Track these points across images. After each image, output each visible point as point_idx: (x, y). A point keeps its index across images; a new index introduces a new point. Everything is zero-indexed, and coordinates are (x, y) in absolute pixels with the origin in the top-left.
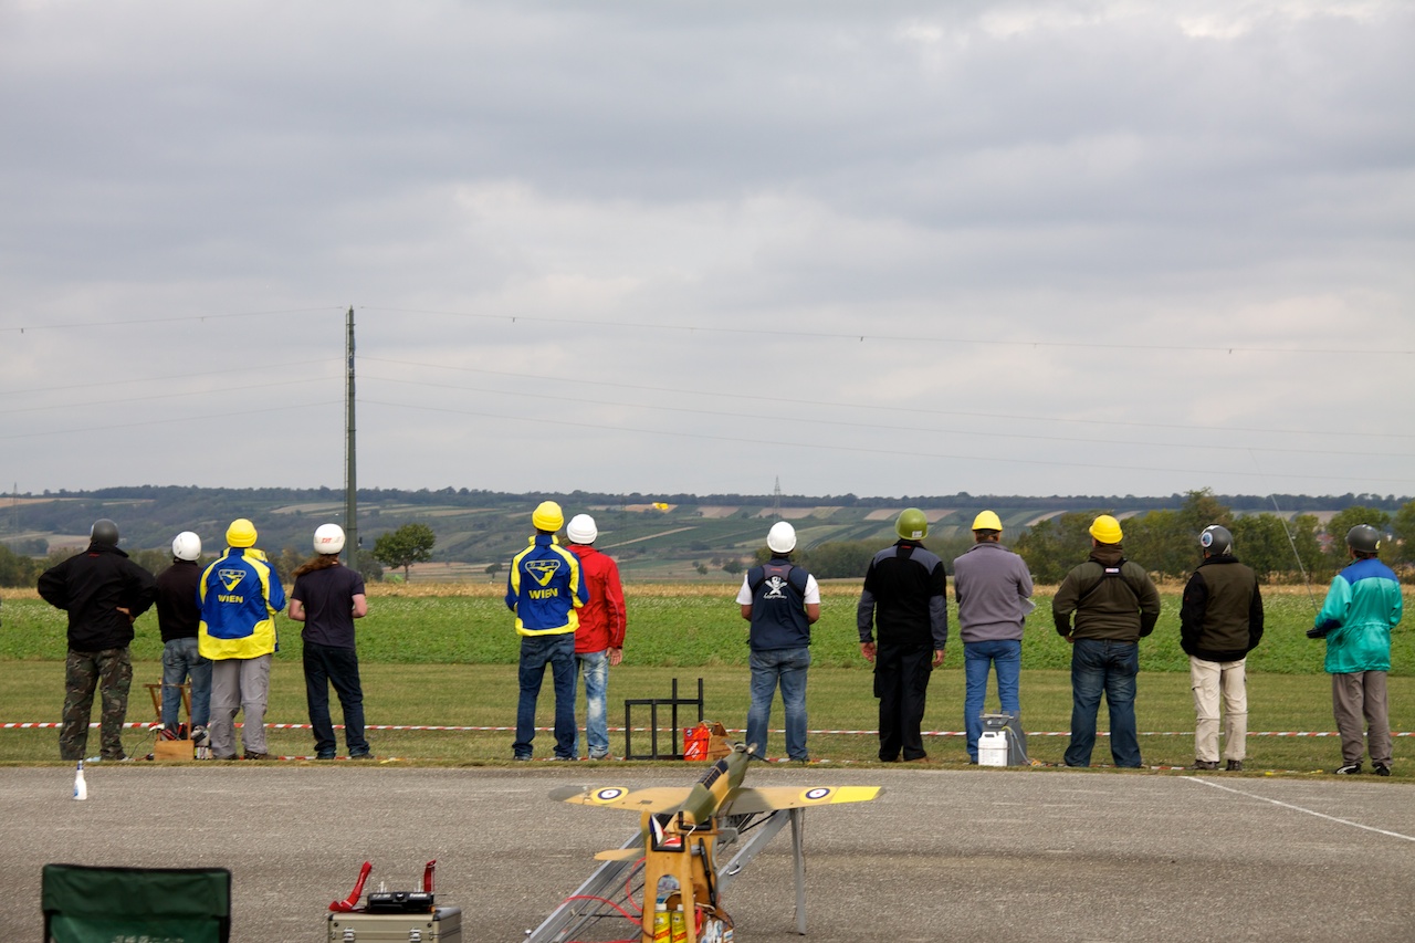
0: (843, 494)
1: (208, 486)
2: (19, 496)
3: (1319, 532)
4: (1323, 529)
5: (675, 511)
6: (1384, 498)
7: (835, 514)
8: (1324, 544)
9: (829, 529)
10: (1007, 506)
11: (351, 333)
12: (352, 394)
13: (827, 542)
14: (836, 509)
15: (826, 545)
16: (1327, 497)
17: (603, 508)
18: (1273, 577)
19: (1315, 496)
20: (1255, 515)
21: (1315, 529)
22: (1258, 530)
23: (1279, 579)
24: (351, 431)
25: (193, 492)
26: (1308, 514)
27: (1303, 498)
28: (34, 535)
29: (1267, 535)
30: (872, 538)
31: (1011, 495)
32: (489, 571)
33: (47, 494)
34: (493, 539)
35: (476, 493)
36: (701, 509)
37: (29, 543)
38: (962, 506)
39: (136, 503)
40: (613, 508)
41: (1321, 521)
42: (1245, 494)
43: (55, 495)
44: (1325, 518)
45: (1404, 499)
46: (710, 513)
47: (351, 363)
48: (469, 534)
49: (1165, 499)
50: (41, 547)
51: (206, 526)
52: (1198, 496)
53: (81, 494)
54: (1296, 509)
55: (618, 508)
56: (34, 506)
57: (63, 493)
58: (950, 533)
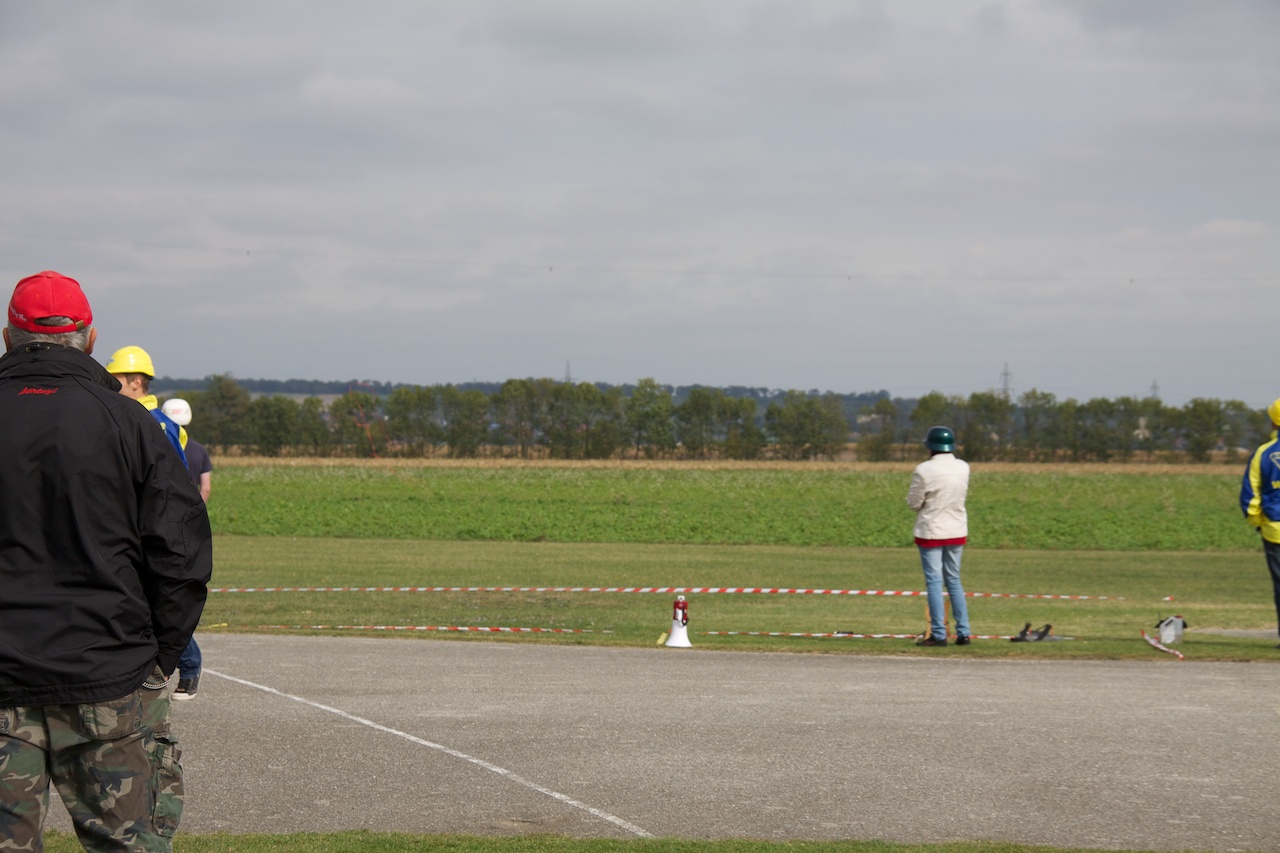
3: (324, 413)
4: (326, 410)
8: (329, 422)
16: (336, 382)
18: (285, 449)
19: (326, 381)
20: (271, 397)
21: (321, 409)
22: (272, 410)
23: (289, 452)
26: (316, 397)
27: (316, 383)
29: (281, 414)
41: (324, 404)
42: (266, 378)
44: (328, 401)
45: (399, 386)
49: (198, 381)
52: (219, 380)
54: (310, 392)
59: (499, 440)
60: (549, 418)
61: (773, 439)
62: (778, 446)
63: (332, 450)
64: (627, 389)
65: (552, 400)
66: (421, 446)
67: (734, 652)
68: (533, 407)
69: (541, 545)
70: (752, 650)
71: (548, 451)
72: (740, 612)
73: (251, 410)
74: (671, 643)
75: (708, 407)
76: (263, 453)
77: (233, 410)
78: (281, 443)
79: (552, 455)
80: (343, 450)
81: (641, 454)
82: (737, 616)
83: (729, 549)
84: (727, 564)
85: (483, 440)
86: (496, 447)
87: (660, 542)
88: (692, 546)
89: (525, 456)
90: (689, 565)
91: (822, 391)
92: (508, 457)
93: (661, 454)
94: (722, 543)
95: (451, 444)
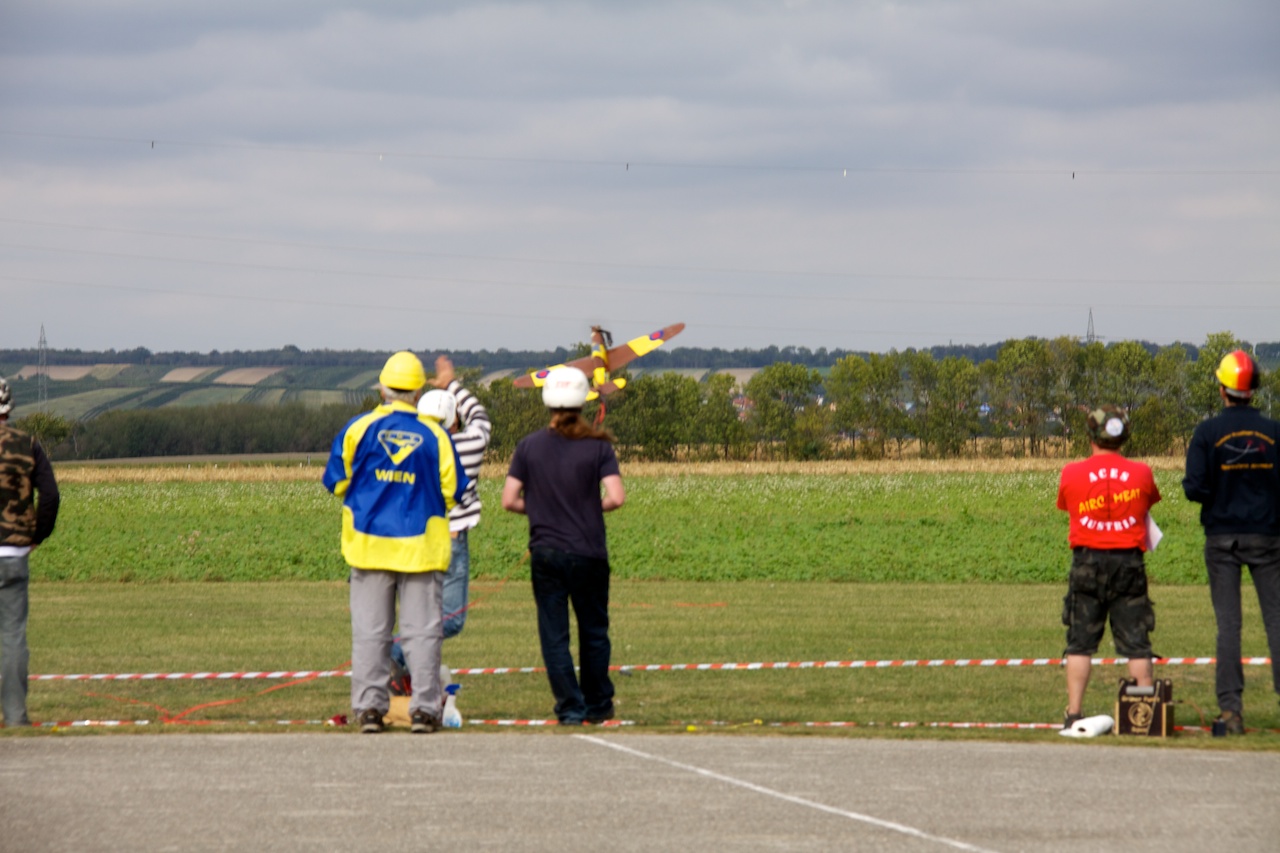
3: (737, 395)
4: (741, 391)
6: (813, 352)
7: (121, 373)
8: (744, 410)
9: (113, 393)
10: (346, 364)
13: (110, 410)
14: (122, 367)
15: (109, 415)
16: (745, 351)
18: (681, 451)
21: (732, 390)
22: (662, 394)
23: (688, 454)
26: (723, 373)
27: (716, 352)
29: (672, 398)
30: (171, 405)
38: (290, 362)
41: (739, 382)
44: (743, 377)
54: (708, 365)
58: (274, 398)
59: (994, 429)
63: (750, 449)
65: (1075, 368)
66: (881, 442)
68: (1047, 380)
71: (1069, 445)
76: (650, 456)
78: (677, 441)
80: (765, 450)
85: (975, 434)
86: (992, 441)
89: (1035, 452)
92: (1017, 454)
95: (925, 439)
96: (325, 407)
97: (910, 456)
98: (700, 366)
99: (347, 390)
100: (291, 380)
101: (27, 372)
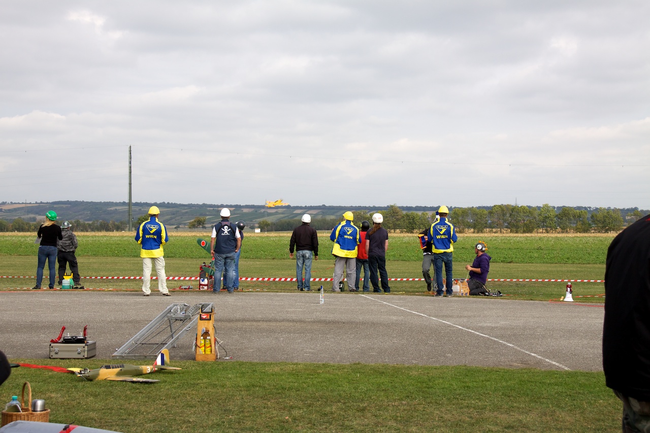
0: (287, 205)
1: (87, 201)
2: (28, 203)
3: (428, 217)
5: (234, 210)
7: (284, 211)
9: (282, 216)
10: (337, 209)
11: (130, 153)
12: (130, 173)
13: (281, 220)
14: (284, 209)
17: (212, 209)
19: (429, 206)
20: (410, 213)
22: (410, 217)
24: (130, 184)
25: (82, 203)
28: (32, 216)
29: (413, 218)
30: (295, 218)
31: (338, 205)
32: (176, 228)
33: (36, 203)
34: (177, 218)
35: (172, 204)
36: (242, 209)
37: (30, 218)
38: (323, 209)
39: (64, 206)
40: (215, 209)
42: (408, 206)
43: (39, 203)
45: (455, 208)
46: (245, 210)
47: (130, 163)
48: (170, 216)
49: (385, 207)
50: (34, 219)
51: (87, 213)
52: (392, 206)
53: (47, 203)
54: (423, 210)
55: (216, 209)
56: (33, 206)
57: (41, 203)
58: (319, 217)
59: (491, 227)
60: (510, 218)
61: (594, 225)
62: (596, 228)
64: (539, 208)
65: (511, 212)
67: (590, 304)
68: (504, 215)
69: (512, 264)
70: (597, 303)
71: (509, 230)
72: (590, 289)
73: (403, 217)
74: (565, 300)
75: (569, 214)
76: (407, 232)
77: (397, 217)
79: (511, 232)
81: (544, 231)
82: (589, 290)
83: (582, 266)
84: (582, 271)
85: (486, 227)
86: (490, 229)
87: (556, 263)
88: (568, 265)
89: (501, 232)
90: (568, 271)
91: (612, 208)
92: (495, 233)
93: (551, 231)
94: (579, 263)
95: (474, 228)
96: (331, 219)
97: (470, 233)
98: (422, 210)
99: (337, 215)
100: (323, 213)
101: (262, 210)
